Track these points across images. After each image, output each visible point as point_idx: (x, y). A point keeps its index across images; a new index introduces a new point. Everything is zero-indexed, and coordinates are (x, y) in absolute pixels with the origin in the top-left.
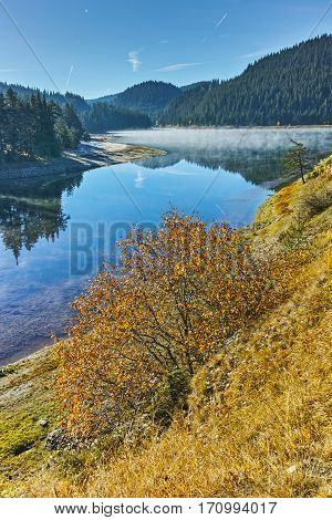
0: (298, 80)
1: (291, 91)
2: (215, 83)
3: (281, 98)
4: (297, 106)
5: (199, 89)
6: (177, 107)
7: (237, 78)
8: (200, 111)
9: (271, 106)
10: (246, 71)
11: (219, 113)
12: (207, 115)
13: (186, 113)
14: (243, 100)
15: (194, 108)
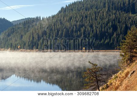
0: (96, 20)
1: (91, 26)
2: (38, 19)
3: (85, 31)
4: (96, 36)
5: (28, 23)
6: (9, 35)
7: (53, 17)
8: (26, 38)
9: (79, 36)
10: (60, 12)
11: (41, 41)
12: (32, 42)
13: (16, 40)
14: (58, 32)
15: (22, 36)
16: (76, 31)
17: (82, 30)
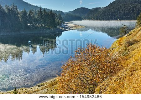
1: (123, 10)
2: (100, 8)
3: (119, 12)
4: (124, 15)
5: (96, 10)
6: (89, 14)
7: (106, 7)
8: (95, 15)
9: (117, 15)
10: (109, 5)
11: (101, 16)
12: (98, 17)
13: (92, 16)
14: (108, 13)
15: (94, 15)
16: (116, 13)
17: (118, 12)
